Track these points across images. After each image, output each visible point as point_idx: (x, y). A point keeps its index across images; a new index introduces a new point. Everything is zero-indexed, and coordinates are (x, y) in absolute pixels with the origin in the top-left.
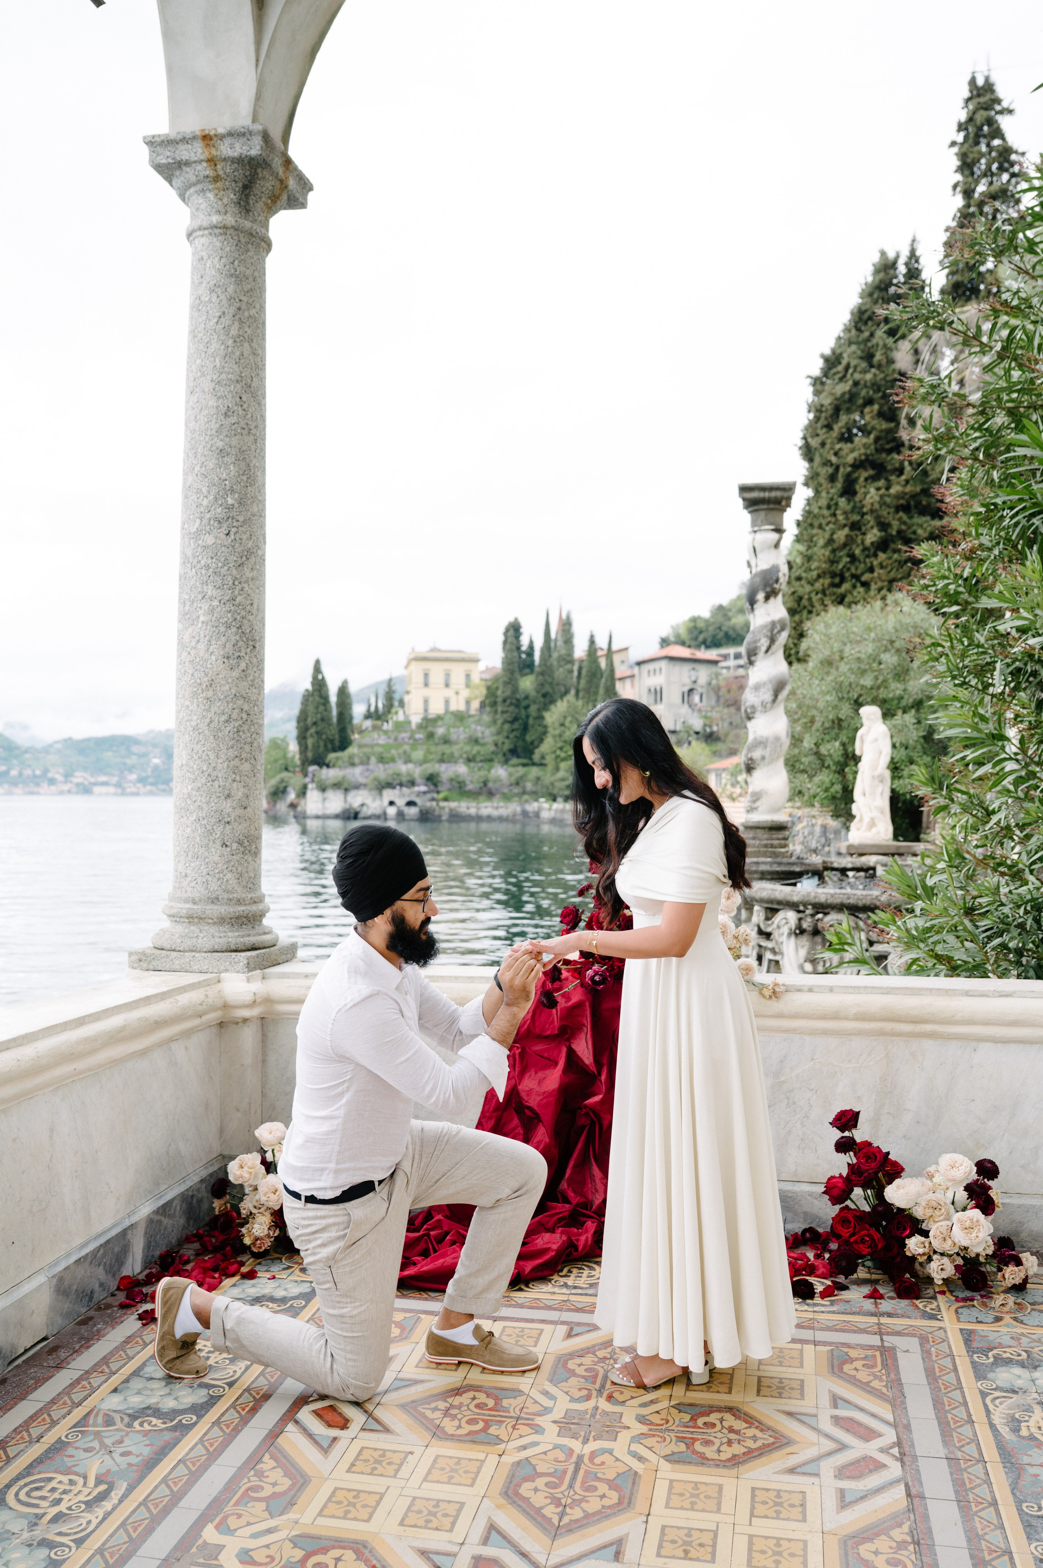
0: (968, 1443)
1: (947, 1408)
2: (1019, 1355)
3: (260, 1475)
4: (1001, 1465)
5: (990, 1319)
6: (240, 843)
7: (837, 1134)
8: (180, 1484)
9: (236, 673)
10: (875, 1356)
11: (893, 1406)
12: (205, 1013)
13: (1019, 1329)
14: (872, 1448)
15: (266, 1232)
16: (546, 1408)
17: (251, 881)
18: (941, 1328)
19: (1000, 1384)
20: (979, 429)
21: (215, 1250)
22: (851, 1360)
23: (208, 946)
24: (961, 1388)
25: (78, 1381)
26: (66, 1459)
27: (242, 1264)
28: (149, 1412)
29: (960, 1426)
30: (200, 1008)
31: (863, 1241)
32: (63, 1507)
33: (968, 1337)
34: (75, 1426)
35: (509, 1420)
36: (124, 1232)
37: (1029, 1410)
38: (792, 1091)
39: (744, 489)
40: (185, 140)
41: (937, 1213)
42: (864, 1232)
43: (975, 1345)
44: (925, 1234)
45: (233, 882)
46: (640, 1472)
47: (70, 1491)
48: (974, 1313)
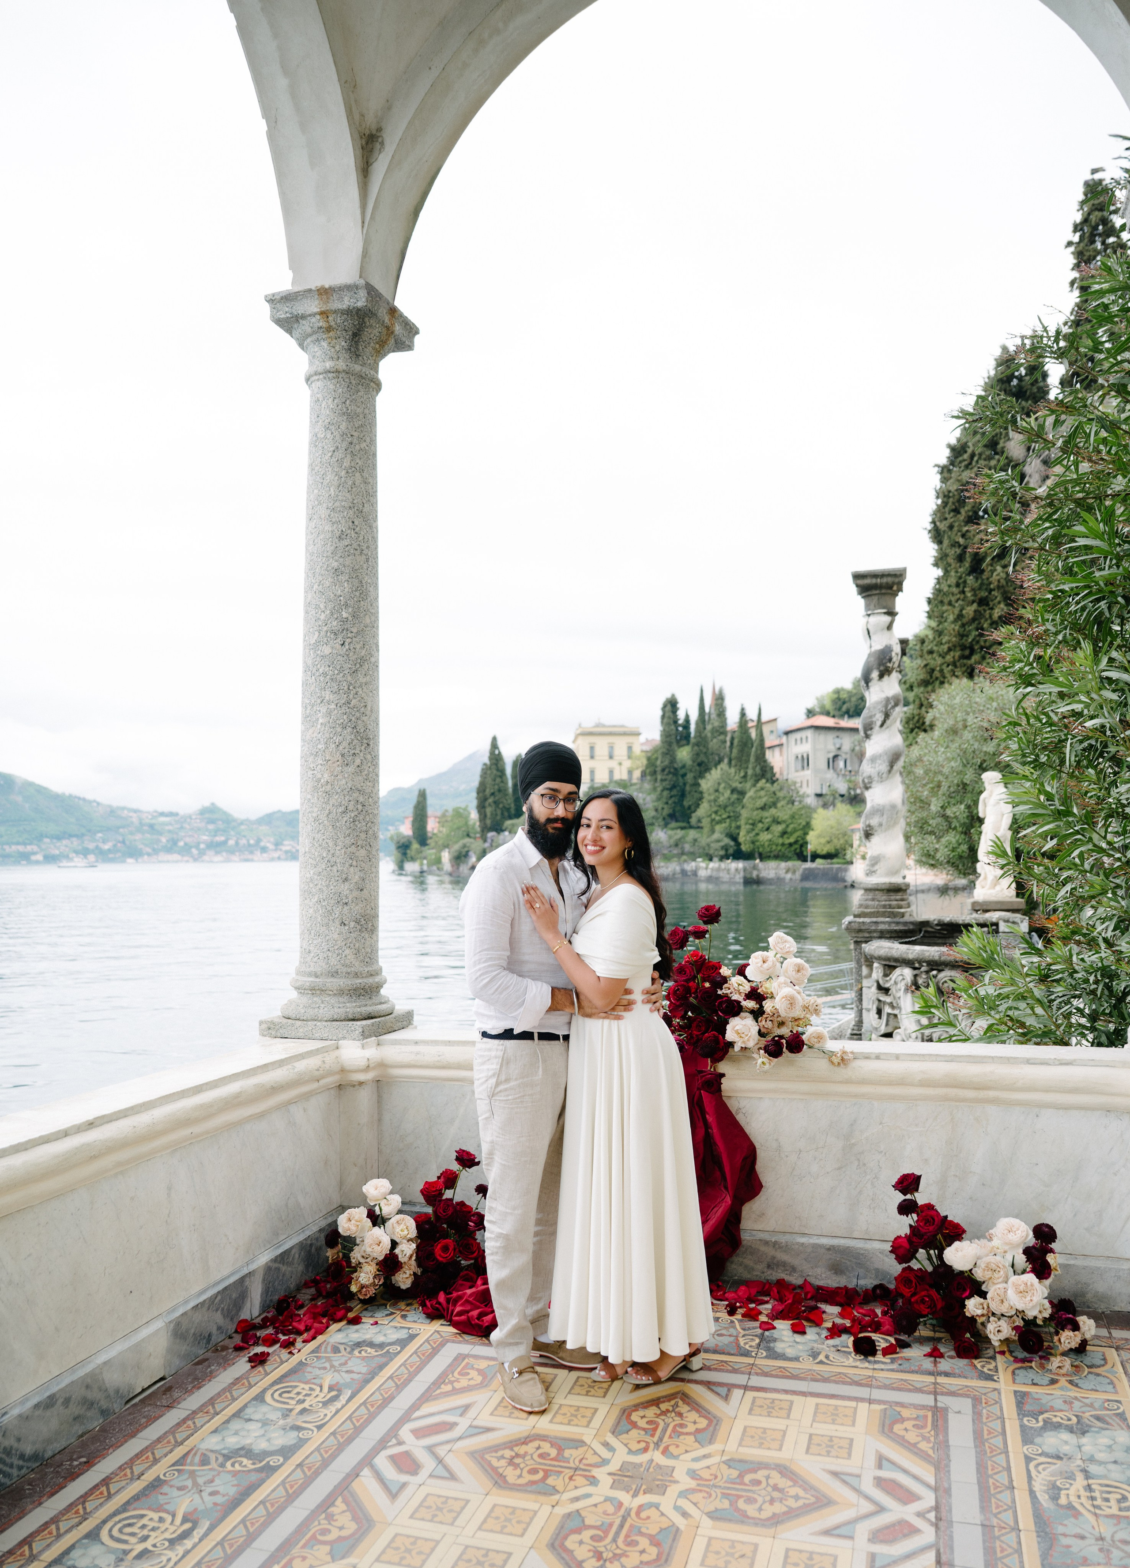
0: (1005, 1510)
1: (990, 1472)
2: (1069, 1420)
3: (330, 1518)
4: (1035, 1534)
5: (1046, 1381)
6: (357, 922)
7: (899, 1197)
8: (257, 1525)
9: (351, 769)
10: (926, 1417)
11: (937, 1468)
12: (323, 1077)
13: (1073, 1393)
14: (907, 1512)
15: (371, 1280)
16: (604, 1460)
17: (369, 956)
18: (995, 1389)
19: (1046, 1449)
21: (328, 1295)
22: (903, 1420)
23: (328, 1016)
24: (1007, 1453)
25: (184, 1421)
26: (160, 1497)
27: (350, 1309)
28: (242, 1452)
29: (1000, 1492)
30: (317, 1073)
31: (923, 1301)
32: (148, 1545)
33: (1021, 1399)
34: (173, 1465)
35: (567, 1471)
36: (242, 1280)
37: (1071, 1477)
38: (863, 1153)
39: (858, 576)
41: (996, 1275)
42: (925, 1293)
43: (1027, 1407)
44: (983, 1295)
45: (351, 957)
46: (682, 1527)
47: (158, 1528)
48: (1031, 1374)
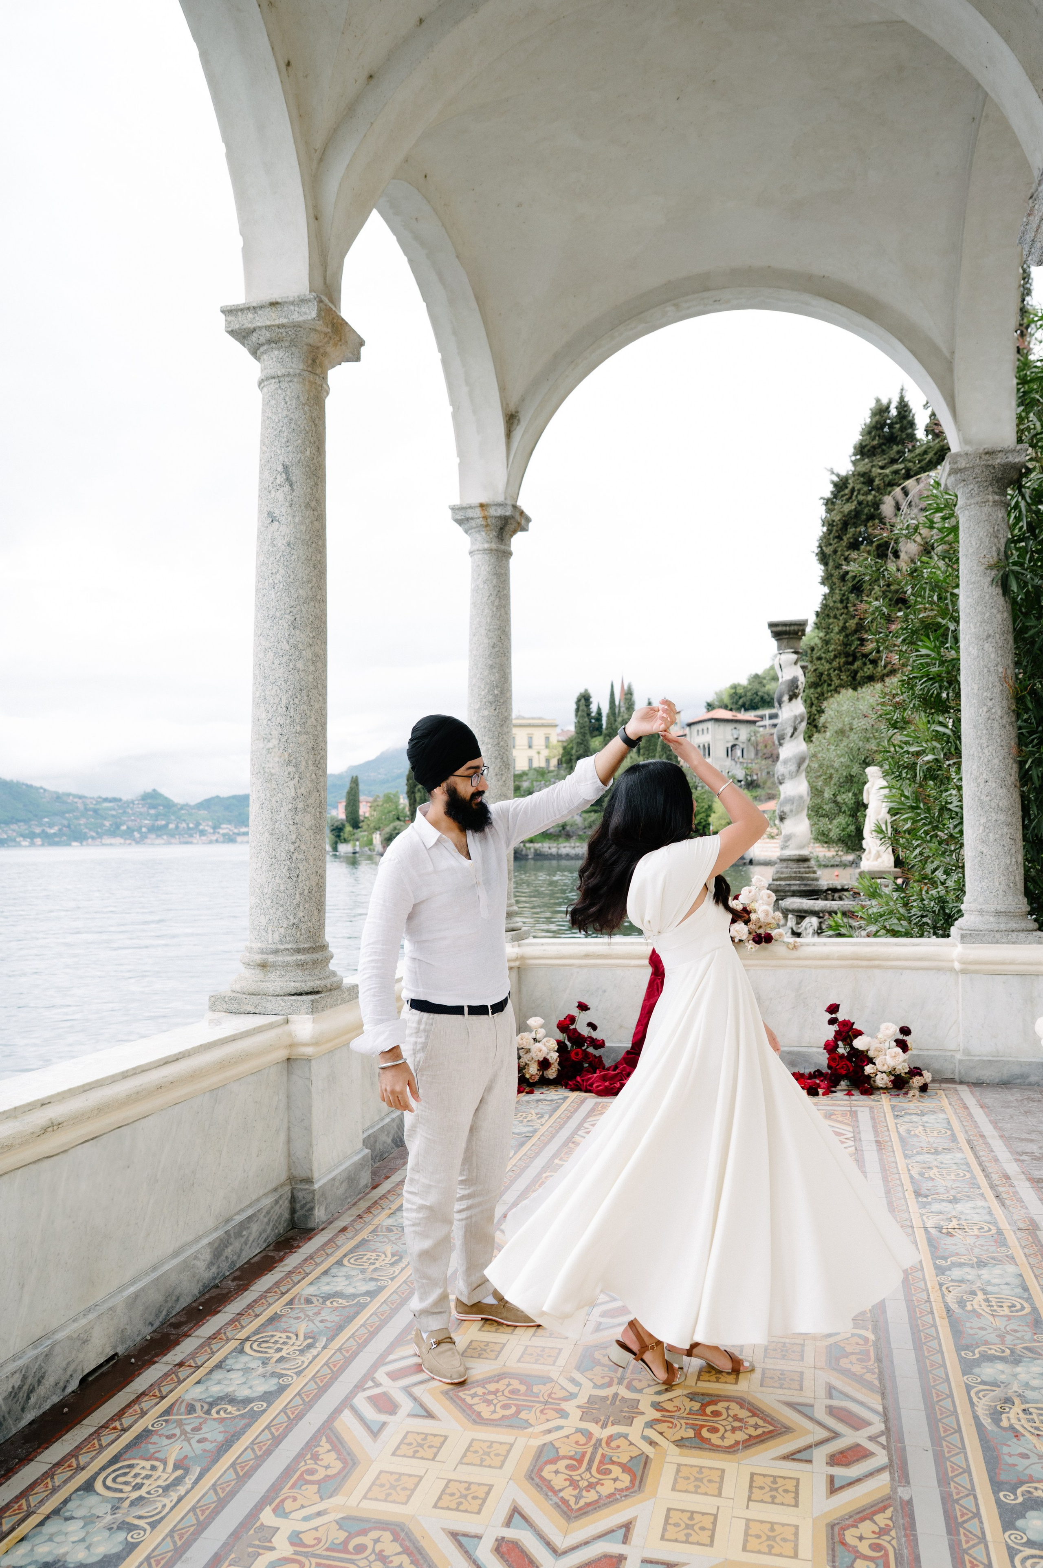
0: (886, 1137)
1: (878, 1127)
2: (917, 1112)
4: (899, 1142)
5: (906, 1100)
7: (829, 1016)
9: (501, 783)
10: (846, 1113)
11: (853, 1127)
13: (920, 1104)
15: (536, 1073)
18: (881, 1106)
19: (905, 1120)
20: (906, 629)
22: (835, 1115)
24: (886, 1122)
29: (883, 1132)
31: (842, 1067)
33: (893, 1108)
37: (917, 1127)
38: (806, 996)
39: (771, 625)
40: (471, 507)
41: (880, 1053)
42: (844, 1063)
43: (897, 1109)
44: (874, 1064)
48: (899, 1099)
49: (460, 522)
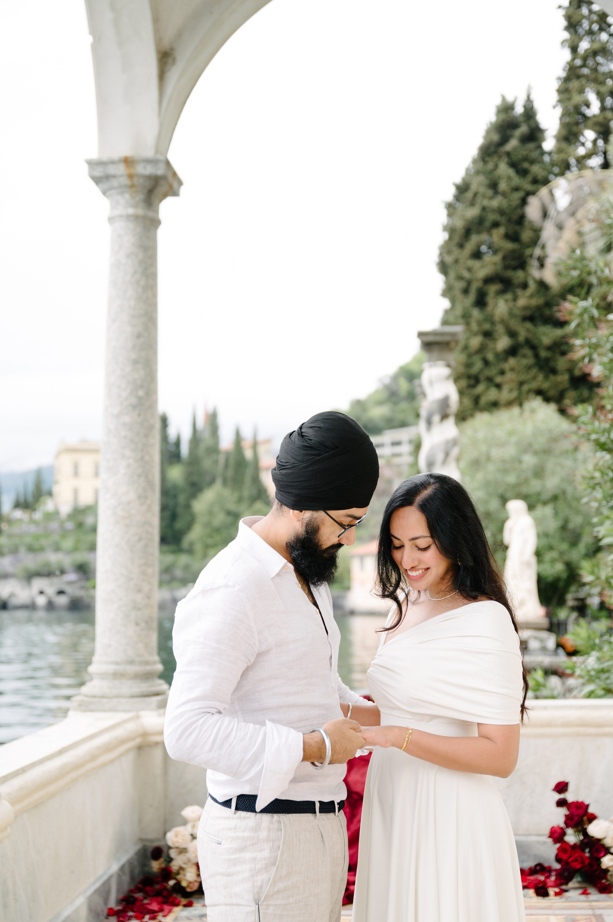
7: (557, 797)
15: (192, 878)
23: (128, 694)
31: (576, 860)
39: (422, 334)
40: (113, 162)
42: (577, 855)
49: (97, 180)
